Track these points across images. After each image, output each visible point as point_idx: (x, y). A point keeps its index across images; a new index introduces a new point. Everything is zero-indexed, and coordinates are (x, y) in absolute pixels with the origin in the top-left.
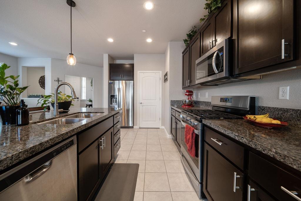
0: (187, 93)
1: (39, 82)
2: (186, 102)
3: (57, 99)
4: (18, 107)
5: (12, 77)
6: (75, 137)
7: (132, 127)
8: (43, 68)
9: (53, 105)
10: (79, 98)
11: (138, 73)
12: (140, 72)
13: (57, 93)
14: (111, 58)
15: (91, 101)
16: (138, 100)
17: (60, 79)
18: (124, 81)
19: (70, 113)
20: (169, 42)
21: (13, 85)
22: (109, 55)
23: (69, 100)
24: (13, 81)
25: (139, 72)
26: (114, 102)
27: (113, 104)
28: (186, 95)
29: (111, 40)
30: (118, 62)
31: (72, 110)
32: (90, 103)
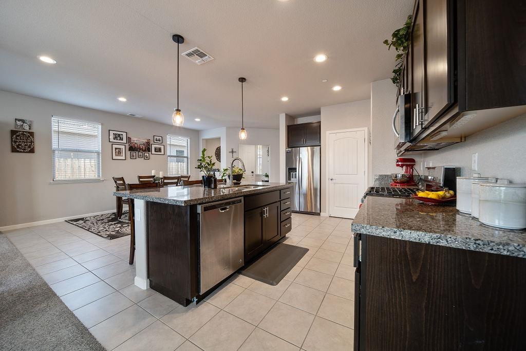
0: (400, 163)
1: (216, 154)
2: (396, 177)
3: (232, 172)
4: (212, 177)
5: (209, 157)
6: (243, 198)
7: (319, 214)
8: (219, 139)
9: (229, 176)
10: (254, 172)
11: (327, 135)
12: (330, 132)
13: (232, 167)
14: (290, 117)
15: (267, 176)
16: (327, 175)
17: (234, 150)
18: (309, 148)
19: (241, 184)
20: (371, 83)
21: (209, 162)
22: (286, 115)
23: (241, 173)
24: (209, 160)
25: (328, 132)
26: (293, 178)
27: (292, 179)
28: (398, 165)
29: (285, 99)
30: (301, 121)
31: (243, 182)
32: (266, 179)
